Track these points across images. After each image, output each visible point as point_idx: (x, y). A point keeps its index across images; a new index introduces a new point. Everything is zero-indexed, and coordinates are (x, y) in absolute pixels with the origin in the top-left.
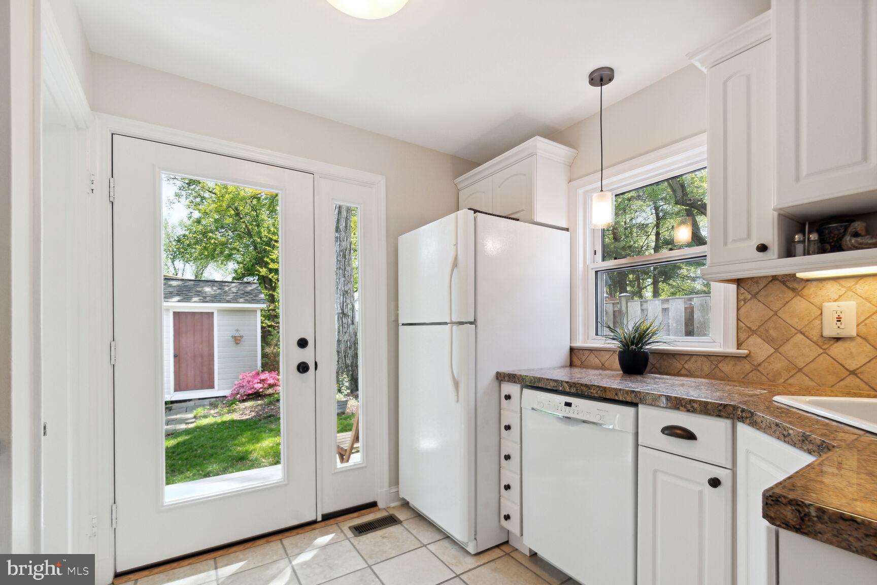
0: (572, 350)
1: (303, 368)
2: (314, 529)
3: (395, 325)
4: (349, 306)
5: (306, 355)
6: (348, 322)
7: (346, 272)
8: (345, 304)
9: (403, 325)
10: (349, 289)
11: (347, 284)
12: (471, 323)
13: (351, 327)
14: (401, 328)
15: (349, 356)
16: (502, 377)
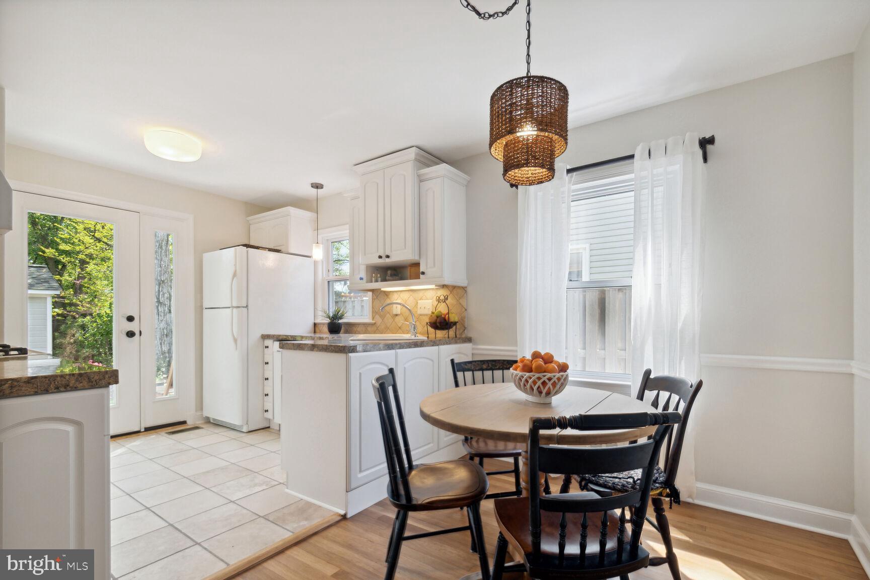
0: (315, 324)
1: (131, 334)
2: (139, 435)
3: (200, 309)
4: (166, 295)
5: (133, 326)
6: (164, 310)
7: (162, 263)
8: (161, 293)
9: (206, 308)
10: (167, 279)
11: (164, 274)
12: (245, 307)
13: (168, 315)
14: (205, 311)
15: (166, 343)
16: (265, 337)
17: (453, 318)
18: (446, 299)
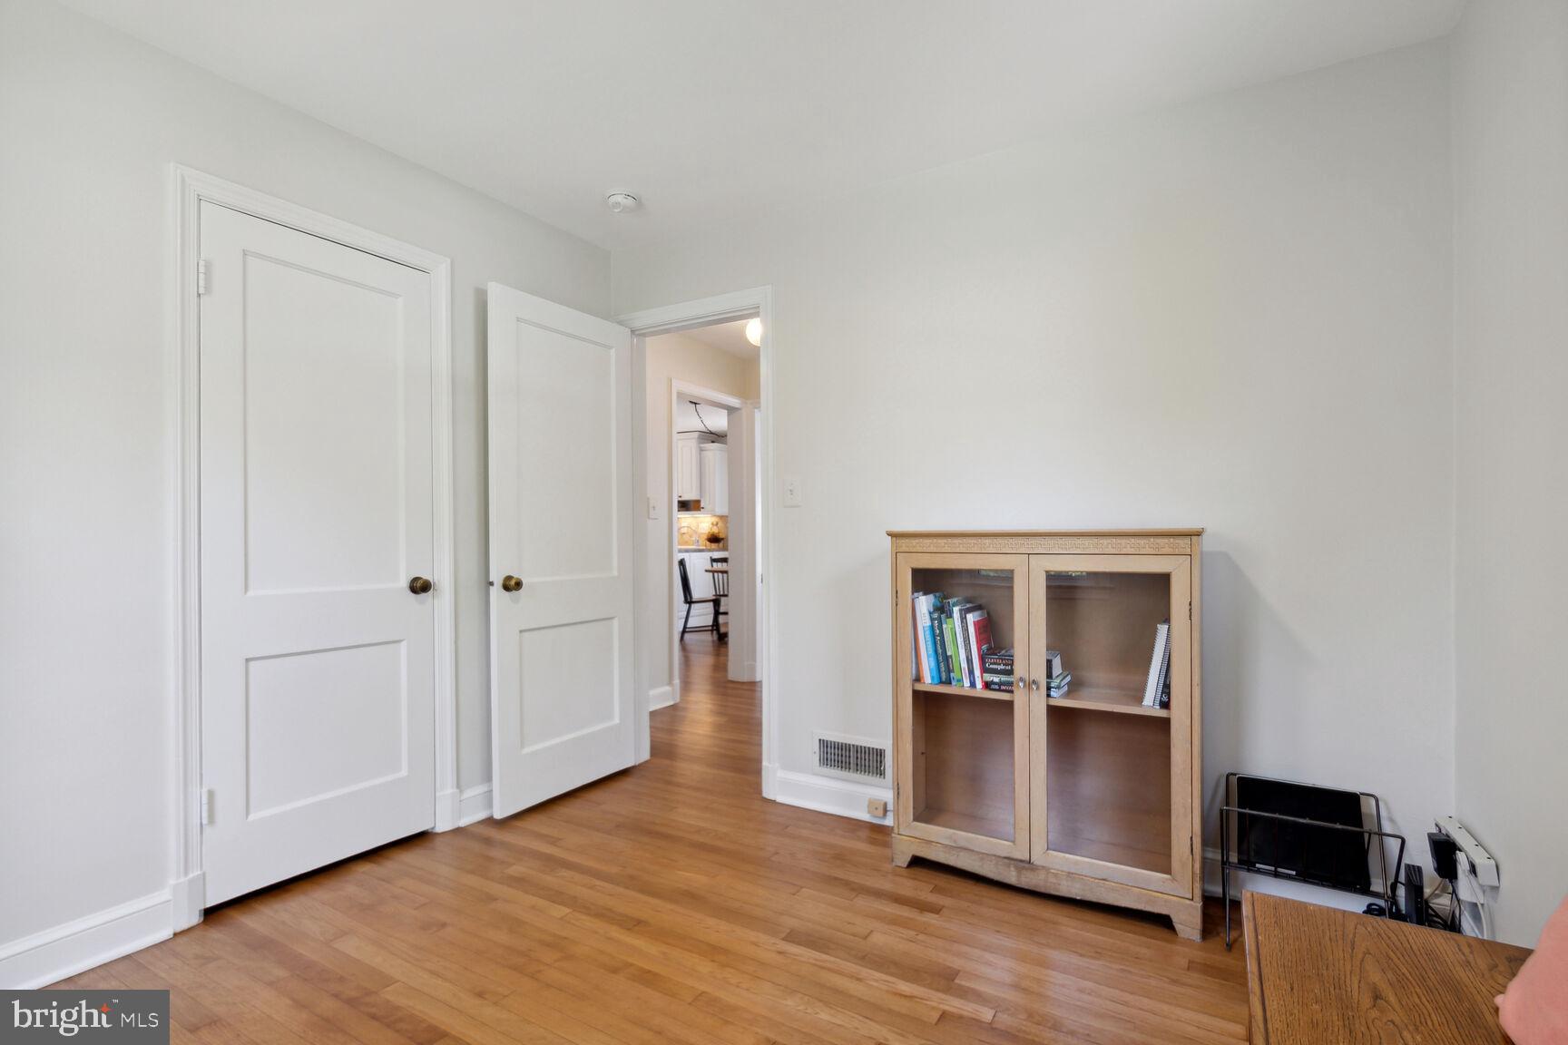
17: (721, 536)
18: (717, 524)
